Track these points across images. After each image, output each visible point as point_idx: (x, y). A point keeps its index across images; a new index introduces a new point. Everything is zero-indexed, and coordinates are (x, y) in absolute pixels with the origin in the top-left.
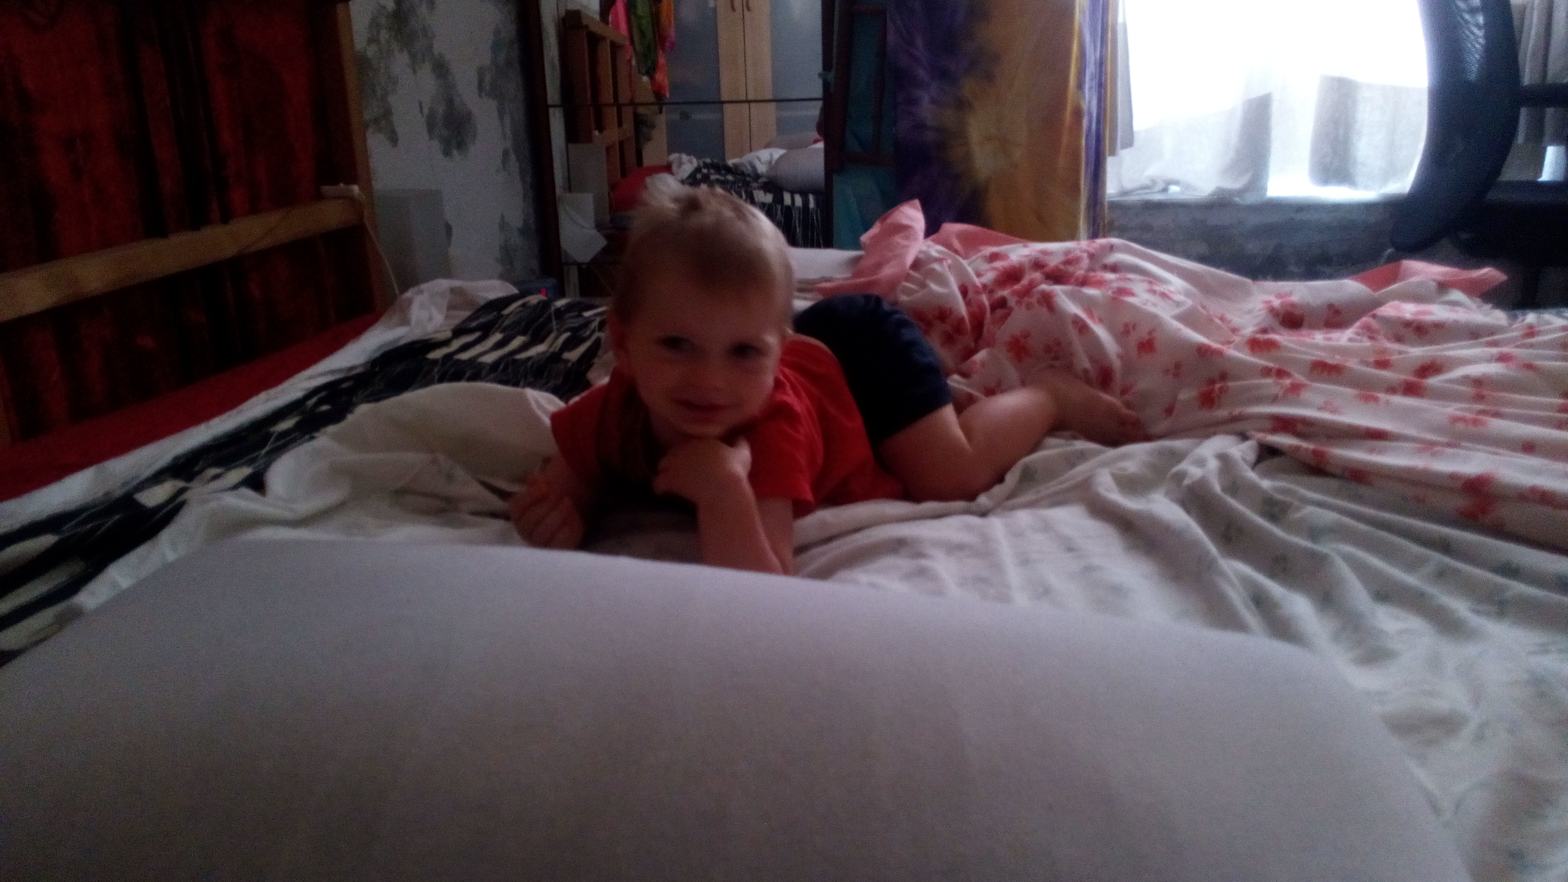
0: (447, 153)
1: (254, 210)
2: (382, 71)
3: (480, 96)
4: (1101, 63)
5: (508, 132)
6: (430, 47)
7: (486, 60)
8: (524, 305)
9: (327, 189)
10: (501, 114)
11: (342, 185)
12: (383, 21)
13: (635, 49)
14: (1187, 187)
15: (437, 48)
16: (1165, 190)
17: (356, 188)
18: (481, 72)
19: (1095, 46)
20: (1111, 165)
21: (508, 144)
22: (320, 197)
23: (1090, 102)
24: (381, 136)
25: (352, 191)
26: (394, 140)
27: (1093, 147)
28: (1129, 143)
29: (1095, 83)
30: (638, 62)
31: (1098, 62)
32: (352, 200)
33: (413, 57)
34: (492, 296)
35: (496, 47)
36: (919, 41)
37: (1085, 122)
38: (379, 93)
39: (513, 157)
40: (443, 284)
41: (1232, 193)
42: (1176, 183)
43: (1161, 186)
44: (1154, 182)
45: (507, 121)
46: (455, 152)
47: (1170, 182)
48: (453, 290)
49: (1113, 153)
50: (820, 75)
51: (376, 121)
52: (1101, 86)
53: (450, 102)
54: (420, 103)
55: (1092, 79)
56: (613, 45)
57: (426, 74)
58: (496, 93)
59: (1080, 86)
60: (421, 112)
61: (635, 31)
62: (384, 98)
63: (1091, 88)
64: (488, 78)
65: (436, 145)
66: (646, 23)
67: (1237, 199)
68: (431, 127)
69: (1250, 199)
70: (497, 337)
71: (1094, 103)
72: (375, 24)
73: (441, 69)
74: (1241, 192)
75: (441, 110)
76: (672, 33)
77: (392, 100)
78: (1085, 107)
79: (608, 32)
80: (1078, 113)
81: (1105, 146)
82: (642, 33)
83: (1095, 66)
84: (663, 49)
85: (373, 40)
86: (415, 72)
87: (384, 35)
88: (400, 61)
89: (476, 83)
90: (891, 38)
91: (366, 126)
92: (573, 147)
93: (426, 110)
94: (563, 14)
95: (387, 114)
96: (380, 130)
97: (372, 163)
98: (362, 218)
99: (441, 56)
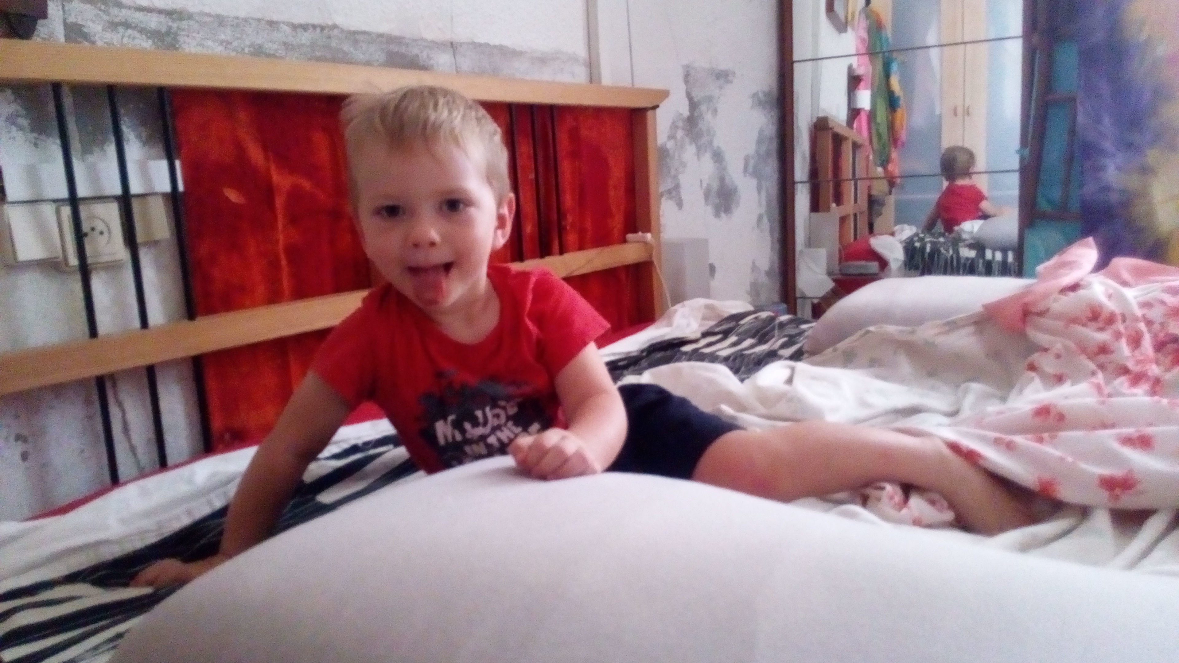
0: (717, 215)
1: (581, 247)
2: (676, 157)
3: (745, 176)
5: (764, 203)
6: (711, 143)
7: (751, 149)
8: (756, 318)
9: (630, 236)
10: (759, 189)
11: (640, 233)
12: (680, 124)
13: (873, 147)
15: (715, 144)
17: (649, 236)
18: (747, 160)
21: (763, 210)
22: (624, 241)
24: (671, 202)
25: (646, 237)
26: (680, 204)
30: (874, 157)
32: (646, 243)
33: (699, 149)
34: (734, 311)
35: (759, 142)
36: (1107, 121)
38: (673, 172)
39: (765, 220)
40: (701, 302)
45: (764, 194)
46: (723, 215)
48: (707, 307)
50: (1018, 152)
51: (669, 192)
53: (722, 179)
54: (701, 181)
56: (855, 143)
57: (707, 158)
58: (756, 173)
60: (701, 185)
61: (873, 134)
62: (675, 177)
64: (752, 163)
65: (710, 210)
66: (884, 129)
68: (707, 195)
70: (733, 339)
72: (674, 126)
73: (718, 157)
75: (715, 185)
76: (903, 136)
77: (680, 177)
79: (852, 135)
82: (880, 136)
84: (896, 147)
85: (672, 137)
86: (699, 159)
87: (680, 134)
88: (690, 150)
89: (742, 165)
90: (1081, 119)
91: (662, 195)
92: (814, 215)
93: (705, 185)
94: (815, 120)
95: (677, 187)
96: (671, 198)
97: (663, 221)
98: (651, 256)
99: (719, 148)
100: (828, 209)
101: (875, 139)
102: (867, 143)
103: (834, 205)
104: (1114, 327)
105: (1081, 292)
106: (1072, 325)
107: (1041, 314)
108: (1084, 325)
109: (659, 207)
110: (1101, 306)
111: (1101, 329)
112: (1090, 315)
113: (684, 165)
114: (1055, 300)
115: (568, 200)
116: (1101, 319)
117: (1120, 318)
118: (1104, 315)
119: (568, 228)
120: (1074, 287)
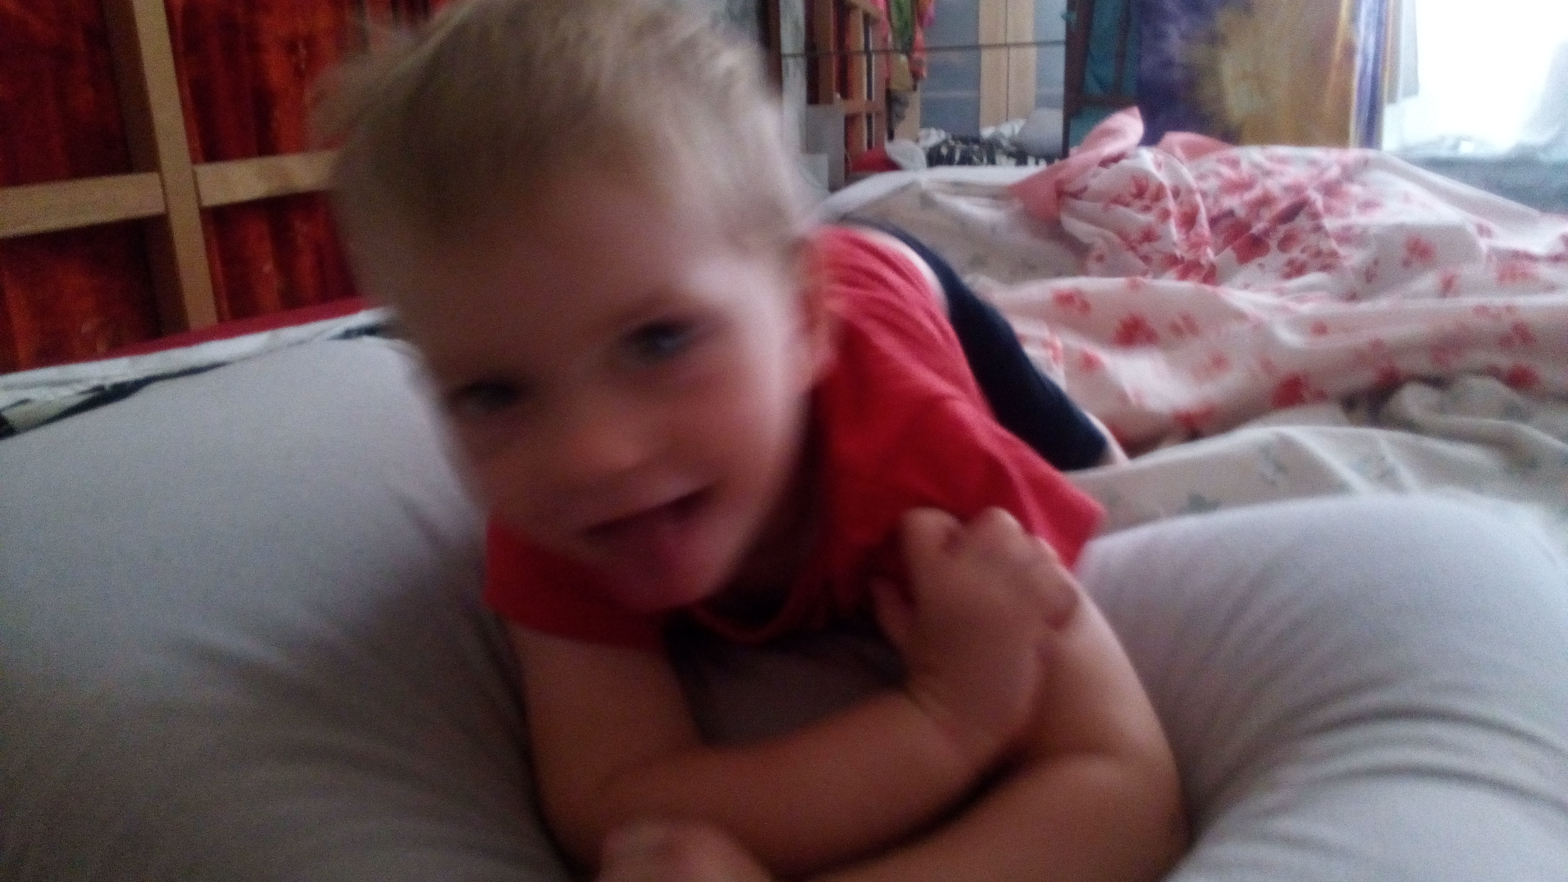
13: (892, 25)
14: (1483, 144)
16: (1456, 146)
20: (1390, 115)
23: (1366, 40)
27: (1368, 93)
28: (1413, 90)
29: (1373, 18)
30: (894, 38)
37: (1358, 61)
42: (1469, 139)
43: (1451, 142)
44: (1443, 139)
47: (1461, 140)
49: (1392, 99)
50: (1063, 16)
52: (1381, 24)
55: (1369, 14)
59: (1354, 18)
61: (893, 4)
63: (1367, 24)
67: (1542, 157)
69: (1557, 156)
71: (1371, 41)
76: (931, 10)
78: (1359, 44)
80: (1349, 51)
81: (1383, 95)
82: (900, 9)
84: (921, 25)
92: (813, 109)
100: (830, 101)
101: (894, 16)
102: (884, 18)
103: (838, 96)
104: (1161, 204)
105: (1124, 162)
106: (1113, 206)
107: (1076, 195)
108: (1127, 205)
110: (1147, 175)
111: (1147, 209)
112: (1134, 190)
114: (1095, 176)
116: (1147, 195)
117: (1169, 194)
118: (1152, 189)
120: (1116, 159)
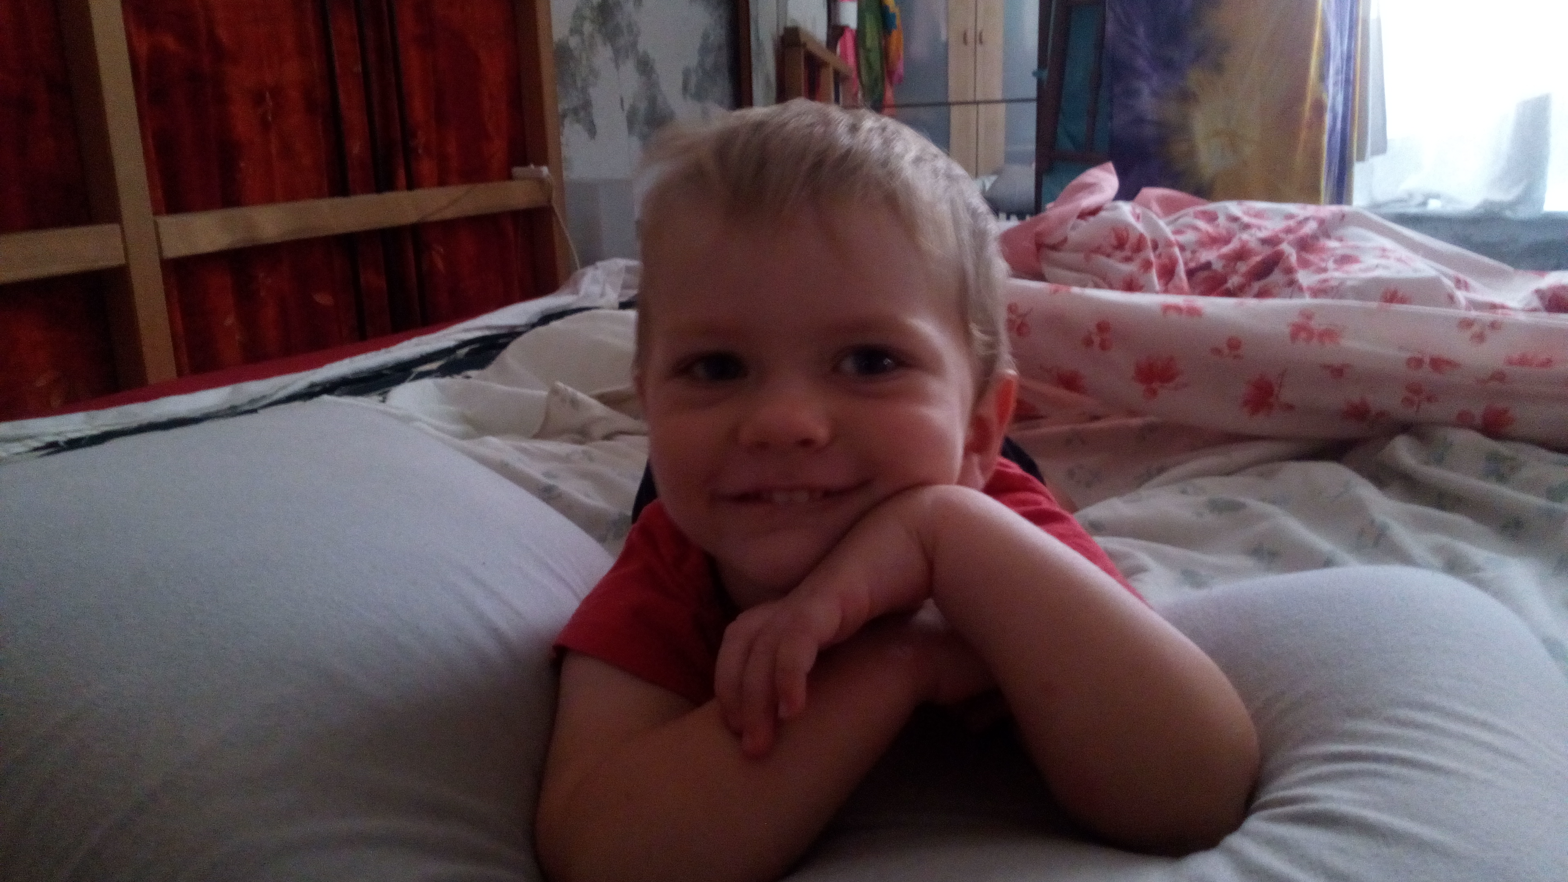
1: (442, 182)
2: (584, 62)
3: (684, 97)
4: (1349, 58)
6: (634, 44)
7: (692, 60)
9: (517, 171)
11: (532, 166)
12: (587, 13)
13: (861, 82)
14: (1450, 200)
15: (641, 47)
16: (1424, 204)
17: (545, 170)
18: (686, 74)
19: (1342, 37)
20: (1359, 172)
22: (510, 177)
23: (1334, 98)
24: (578, 127)
25: (541, 172)
26: (592, 131)
27: (1338, 148)
28: (1382, 148)
29: (1341, 77)
30: (864, 95)
31: (1345, 57)
32: (541, 181)
33: (617, 52)
35: (704, 50)
36: (1141, 30)
37: (1328, 118)
38: (579, 84)
40: (619, 263)
41: (1503, 206)
42: (1437, 196)
43: (1419, 199)
44: (1411, 195)
47: (1428, 196)
48: (628, 269)
49: (1361, 158)
50: (1034, 74)
51: (575, 111)
52: (1348, 83)
53: (652, 101)
54: (622, 99)
55: (1337, 73)
56: (837, 73)
57: (629, 67)
58: (700, 94)
59: (1323, 77)
60: (622, 105)
61: (863, 62)
62: (584, 90)
63: (1335, 84)
64: (693, 80)
65: (635, 140)
66: (875, 57)
67: (1508, 214)
68: (631, 123)
69: (1524, 213)
71: (1340, 98)
72: (578, 16)
73: (645, 67)
74: (1512, 205)
75: (643, 106)
76: (900, 68)
77: (591, 90)
78: (1328, 102)
79: (833, 60)
80: (1319, 108)
81: (1351, 152)
82: (870, 67)
83: (1342, 62)
84: (891, 83)
85: (576, 30)
86: (617, 67)
87: (588, 27)
88: (604, 54)
89: (680, 84)
90: (1110, 28)
91: (564, 116)
93: (627, 106)
94: (781, 32)
95: (586, 105)
96: (578, 121)
97: (565, 152)
98: (549, 200)
99: (645, 53)
101: (864, 70)
102: (854, 74)
104: (1142, 255)
106: (1094, 256)
107: (1056, 247)
108: (1108, 255)
109: (559, 134)
110: (1127, 227)
111: (1128, 260)
112: (1114, 242)
113: (594, 73)
114: (1074, 228)
115: (418, 109)
116: (1127, 246)
117: (1149, 245)
118: (1133, 239)
119: (420, 151)
120: (1095, 211)
